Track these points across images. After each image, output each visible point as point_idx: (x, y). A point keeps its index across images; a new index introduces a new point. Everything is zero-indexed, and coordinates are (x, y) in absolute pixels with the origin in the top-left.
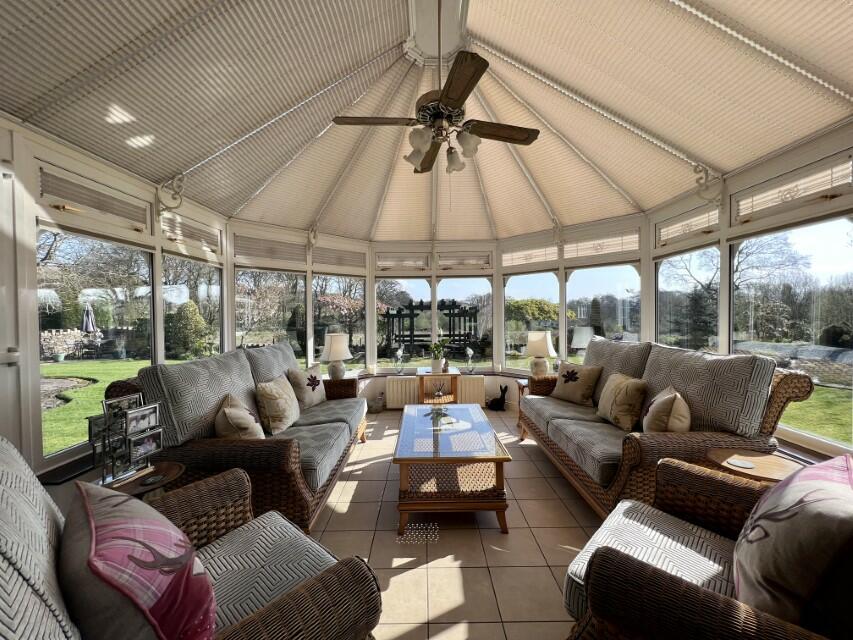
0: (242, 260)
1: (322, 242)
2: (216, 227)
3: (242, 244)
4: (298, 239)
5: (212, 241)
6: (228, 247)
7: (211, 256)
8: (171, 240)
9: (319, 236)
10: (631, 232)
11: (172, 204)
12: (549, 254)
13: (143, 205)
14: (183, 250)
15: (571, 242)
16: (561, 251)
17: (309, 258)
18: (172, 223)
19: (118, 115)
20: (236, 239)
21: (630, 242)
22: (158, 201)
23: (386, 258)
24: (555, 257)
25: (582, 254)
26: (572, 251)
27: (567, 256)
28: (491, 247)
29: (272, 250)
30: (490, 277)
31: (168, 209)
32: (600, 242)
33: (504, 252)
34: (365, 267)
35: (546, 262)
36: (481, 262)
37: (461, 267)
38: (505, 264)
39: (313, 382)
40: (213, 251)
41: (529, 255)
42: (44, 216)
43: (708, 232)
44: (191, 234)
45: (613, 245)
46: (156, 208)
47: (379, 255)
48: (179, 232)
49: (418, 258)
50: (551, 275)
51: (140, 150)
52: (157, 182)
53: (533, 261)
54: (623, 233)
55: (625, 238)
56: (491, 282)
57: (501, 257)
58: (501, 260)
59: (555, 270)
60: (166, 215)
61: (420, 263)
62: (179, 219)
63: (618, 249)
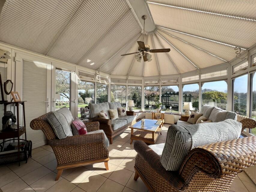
0: (113, 83)
1: (130, 78)
2: (107, 77)
3: (113, 80)
4: (125, 78)
5: (106, 80)
6: (110, 80)
7: (106, 83)
8: (98, 80)
9: (129, 76)
10: (224, 69)
11: (98, 74)
12: (196, 78)
13: (94, 74)
14: (100, 82)
15: (203, 74)
16: (200, 77)
17: (127, 82)
18: (99, 77)
19: (89, 61)
20: (111, 79)
21: (224, 73)
22: (96, 73)
23: (147, 81)
24: (198, 79)
25: (207, 77)
26: (204, 76)
27: (202, 78)
28: (179, 76)
29: (119, 81)
30: (178, 85)
31: (98, 75)
32: (213, 73)
33: (183, 78)
34: (142, 83)
35: (195, 81)
36: (175, 81)
37: (168, 82)
38: (183, 81)
39: (123, 111)
40: (107, 82)
41: (190, 78)
42: (79, 79)
43: (245, 69)
44: (102, 79)
45: (217, 74)
46: (96, 74)
47: (146, 80)
48: (100, 79)
49: (156, 81)
50: (197, 85)
51: (92, 65)
52: (96, 70)
53: (191, 80)
54: (221, 70)
55: (221, 71)
56: (178, 87)
57: (182, 79)
58: (182, 80)
59: (198, 83)
60: (98, 76)
61: (156, 82)
62: (100, 76)
63: (219, 75)
